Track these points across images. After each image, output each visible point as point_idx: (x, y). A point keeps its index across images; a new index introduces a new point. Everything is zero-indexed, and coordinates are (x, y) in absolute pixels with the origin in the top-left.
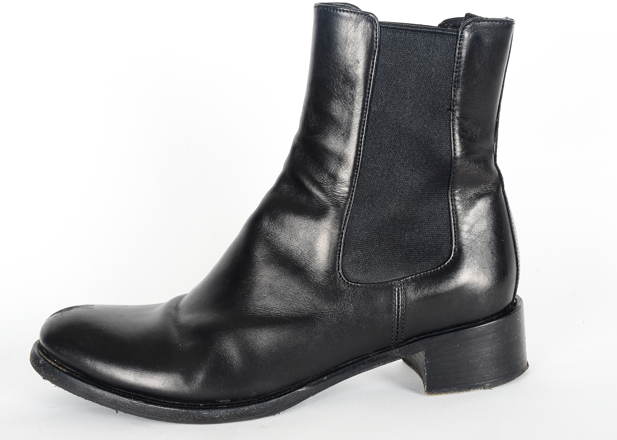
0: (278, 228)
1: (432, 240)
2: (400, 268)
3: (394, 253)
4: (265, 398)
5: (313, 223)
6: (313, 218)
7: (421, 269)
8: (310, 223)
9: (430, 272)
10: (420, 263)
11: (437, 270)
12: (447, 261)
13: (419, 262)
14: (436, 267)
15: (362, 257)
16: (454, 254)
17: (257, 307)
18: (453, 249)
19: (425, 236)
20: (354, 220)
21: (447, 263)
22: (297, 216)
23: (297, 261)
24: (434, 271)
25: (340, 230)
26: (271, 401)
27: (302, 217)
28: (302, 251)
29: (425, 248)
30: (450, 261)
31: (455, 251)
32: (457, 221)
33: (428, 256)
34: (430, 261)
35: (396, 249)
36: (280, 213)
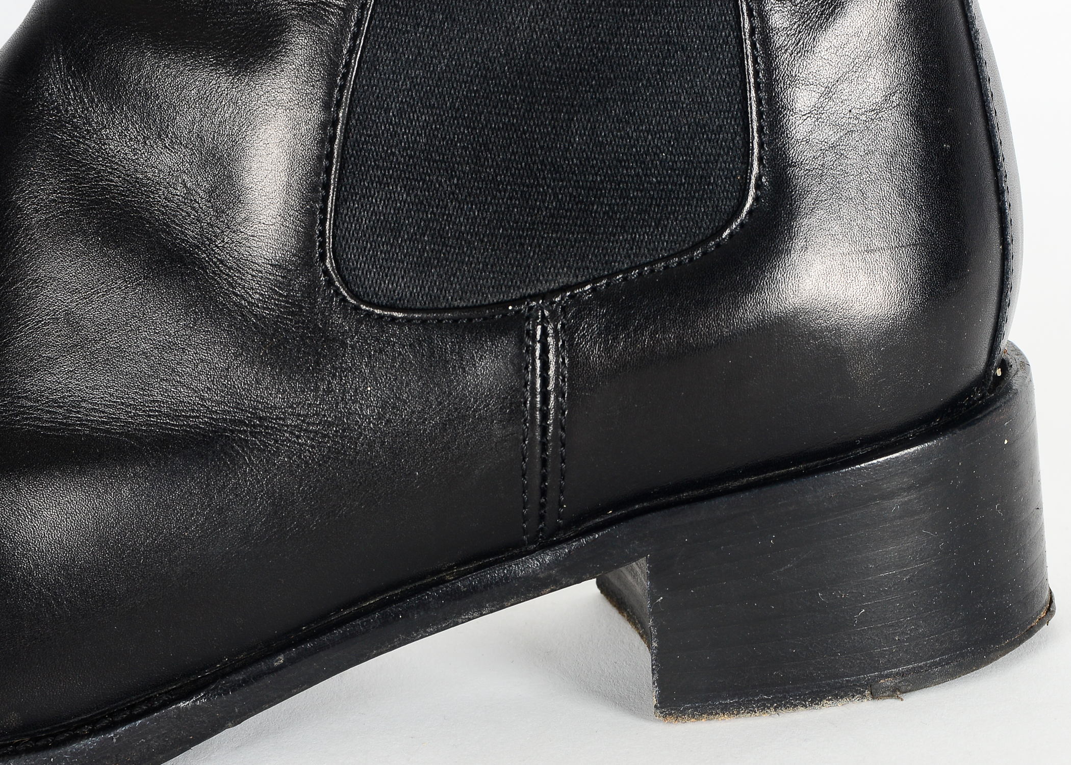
0: (99, 101)
1: (672, 146)
2: (552, 251)
3: (530, 195)
4: (55, 736)
5: (224, 83)
6: (225, 61)
7: (630, 257)
8: (214, 82)
9: (666, 268)
10: (627, 233)
11: (691, 259)
12: (728, 223)
13: (623, 227)
14: (686, 249)
15: (409, 211)
16: (756, 199)
17: (19, 398)
18: (753, 181)
19: (649, 131)
20: (376, 70)
21: (728, 231)
22: (167, 56)
23: (169, 226)
24: (680, 263)
25: (326, 106)
26: (76, 746)
27: (185, 60)
28: (185, 186)
29: (646, 175)
30: (742, 225)
31: (758, 186)
32: (769, 71)
33: (659, 206)
34: (666, 226)
35: (536, 178)
36: (105, 43)
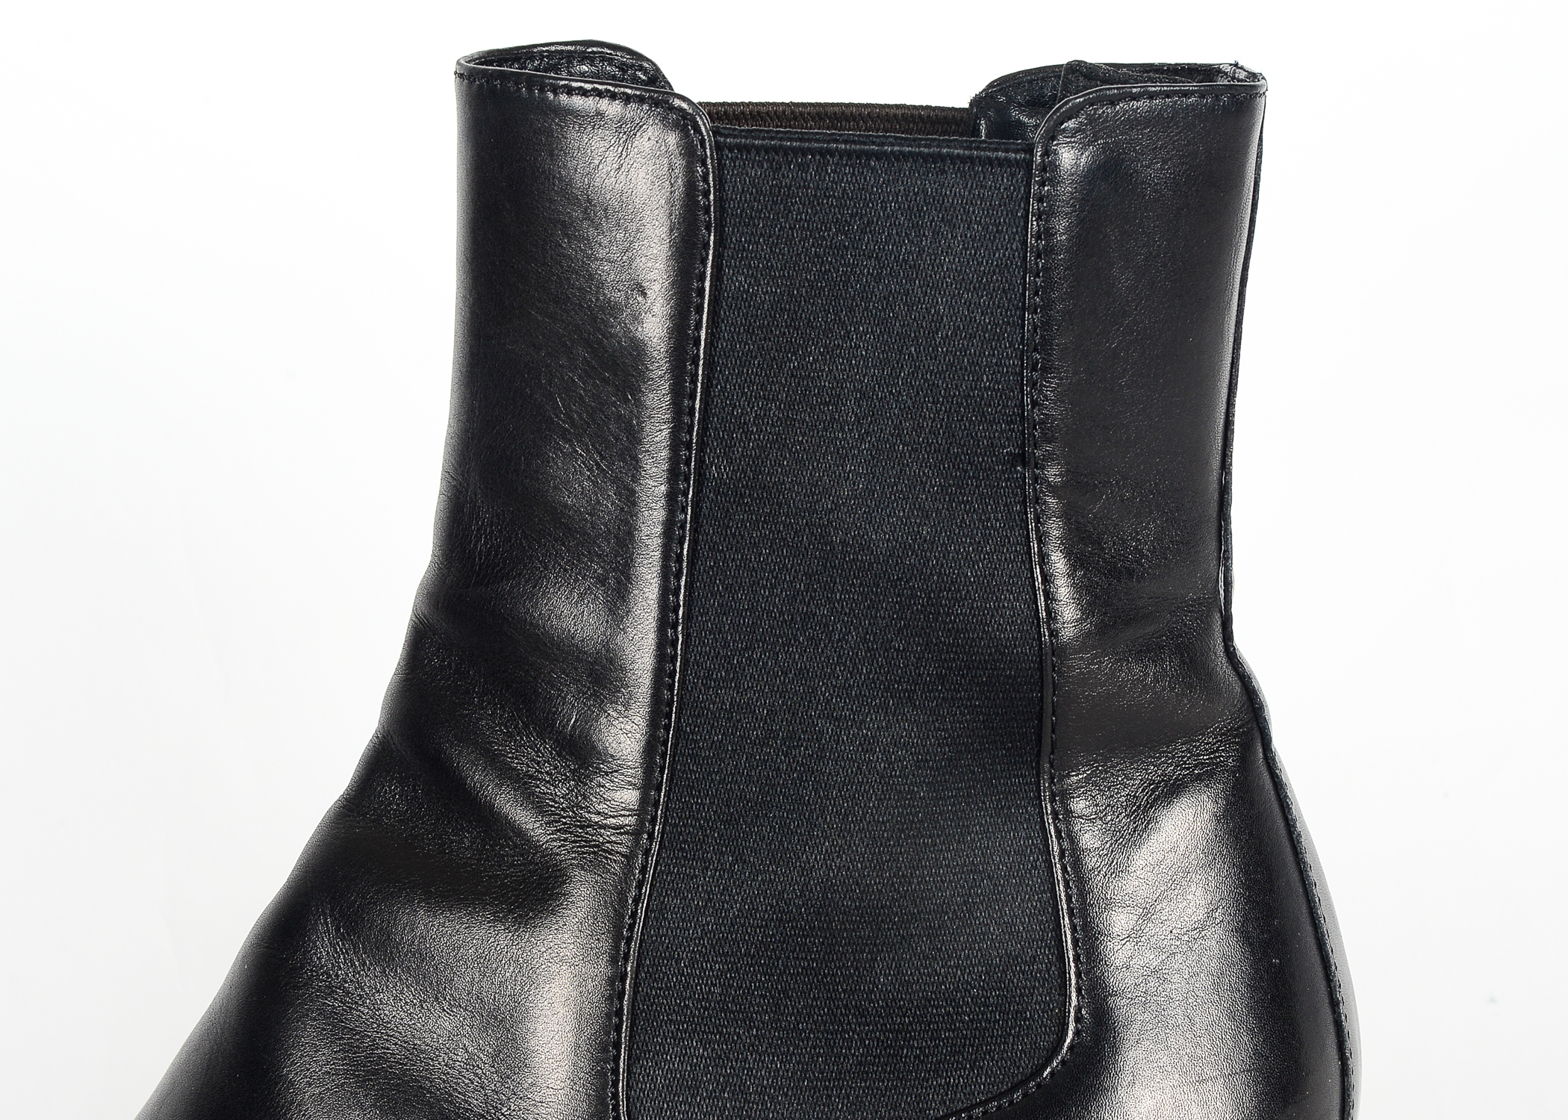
0: (371, 964)
1: (983, 981)
2: (862, 1101)
3: (835, 1043)
5: (503, 939)
6: (504, 917)
7: (945, 1103)
8: (492, 939)
9: (985, 1113)
10: (941, 1077)
11: (1011, 1103)
12: (1048, 1061)
13: (936, 1071)
14: (1005, 1092)
15: (706, 1066)
16: (1077, 1033)
18: (1072, 1014)
19: (957, 967)
20: (665, 919)
21: (1049, 1070)
22: (442, 913)
23: (451, 1095)
24: (999, 1107)
25: (613, 960)
27: (460, 918)
28: (467, 1052)
29: (957, 1013)
30: (1063, 1062)
31: (1078, 1020)
32: (1083, 894)
33: (973, 1046)
34: (982, 1068)
35: (841, 1024)
36: (375, 903)
